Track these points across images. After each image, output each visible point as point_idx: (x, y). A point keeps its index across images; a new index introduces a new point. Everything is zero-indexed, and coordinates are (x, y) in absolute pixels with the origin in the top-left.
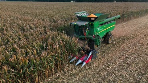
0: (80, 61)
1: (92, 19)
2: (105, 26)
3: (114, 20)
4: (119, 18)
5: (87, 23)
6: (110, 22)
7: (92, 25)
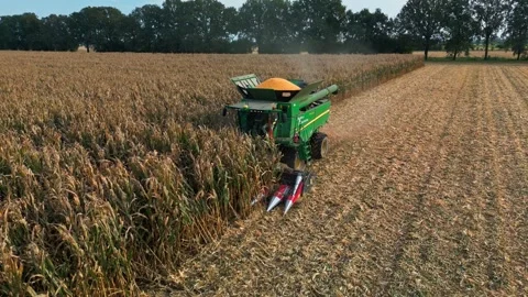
0: (276, 200)
1: (284, 95)
2: (310, 112)
3: (326, 97)
4: (335, 93)
5: (274, 105)
6: (319, 102)
7: (285, 110)
